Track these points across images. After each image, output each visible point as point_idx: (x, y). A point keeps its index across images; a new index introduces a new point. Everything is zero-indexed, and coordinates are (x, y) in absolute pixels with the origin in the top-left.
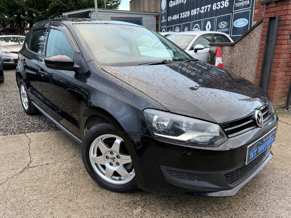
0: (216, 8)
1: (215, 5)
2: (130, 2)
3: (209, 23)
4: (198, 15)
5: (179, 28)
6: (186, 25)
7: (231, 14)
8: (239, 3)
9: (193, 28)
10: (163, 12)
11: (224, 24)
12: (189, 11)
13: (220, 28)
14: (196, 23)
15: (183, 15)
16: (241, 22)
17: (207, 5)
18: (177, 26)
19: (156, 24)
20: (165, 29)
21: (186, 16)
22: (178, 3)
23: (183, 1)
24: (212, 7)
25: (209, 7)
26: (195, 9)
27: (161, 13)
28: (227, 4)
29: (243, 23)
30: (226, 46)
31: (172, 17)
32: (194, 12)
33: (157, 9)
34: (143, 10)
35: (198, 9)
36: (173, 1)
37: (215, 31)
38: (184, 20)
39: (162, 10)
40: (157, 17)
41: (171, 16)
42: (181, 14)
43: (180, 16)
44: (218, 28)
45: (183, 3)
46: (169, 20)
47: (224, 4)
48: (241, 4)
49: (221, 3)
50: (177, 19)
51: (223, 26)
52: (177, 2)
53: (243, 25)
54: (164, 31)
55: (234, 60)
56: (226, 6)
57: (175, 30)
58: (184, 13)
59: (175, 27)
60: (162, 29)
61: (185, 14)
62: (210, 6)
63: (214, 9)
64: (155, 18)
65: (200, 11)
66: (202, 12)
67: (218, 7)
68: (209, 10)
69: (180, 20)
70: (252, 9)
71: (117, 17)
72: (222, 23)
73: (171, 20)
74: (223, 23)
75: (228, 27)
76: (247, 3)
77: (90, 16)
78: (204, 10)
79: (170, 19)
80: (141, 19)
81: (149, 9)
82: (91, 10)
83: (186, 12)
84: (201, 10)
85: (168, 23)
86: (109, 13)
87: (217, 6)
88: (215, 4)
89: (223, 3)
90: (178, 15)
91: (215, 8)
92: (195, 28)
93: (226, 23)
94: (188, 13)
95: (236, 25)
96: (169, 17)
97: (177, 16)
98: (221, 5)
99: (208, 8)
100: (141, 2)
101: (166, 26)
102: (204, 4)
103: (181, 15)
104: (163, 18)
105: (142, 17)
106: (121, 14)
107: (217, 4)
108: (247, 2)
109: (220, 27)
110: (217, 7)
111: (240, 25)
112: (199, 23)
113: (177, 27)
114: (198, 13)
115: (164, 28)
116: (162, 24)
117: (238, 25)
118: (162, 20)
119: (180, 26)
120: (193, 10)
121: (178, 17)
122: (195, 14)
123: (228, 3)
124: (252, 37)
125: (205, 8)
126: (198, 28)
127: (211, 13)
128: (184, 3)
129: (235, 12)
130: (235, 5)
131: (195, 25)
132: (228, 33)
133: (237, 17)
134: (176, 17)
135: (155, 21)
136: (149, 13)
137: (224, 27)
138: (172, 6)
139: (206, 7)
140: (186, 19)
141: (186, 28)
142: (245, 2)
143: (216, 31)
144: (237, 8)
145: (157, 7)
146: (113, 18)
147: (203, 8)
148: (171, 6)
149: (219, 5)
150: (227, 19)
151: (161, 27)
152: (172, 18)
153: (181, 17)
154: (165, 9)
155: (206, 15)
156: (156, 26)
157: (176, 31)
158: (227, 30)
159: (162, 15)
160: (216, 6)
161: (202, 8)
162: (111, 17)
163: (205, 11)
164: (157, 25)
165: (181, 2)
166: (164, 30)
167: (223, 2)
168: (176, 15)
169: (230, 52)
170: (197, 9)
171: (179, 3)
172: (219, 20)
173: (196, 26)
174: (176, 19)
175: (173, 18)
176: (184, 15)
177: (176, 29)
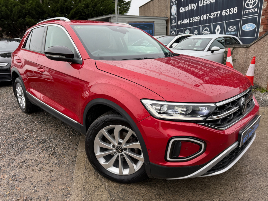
2: (140, 7)
3: (218, 27)
4: (208, 20)
5: (189, 31)
6: (196, 28)
7: (240, 19)
8: (247, 10)
9: (202, 31)
10: (172, 17)
11: (233, 28)
12: (199, 17)
13: (229, 32)
14: (206, 26)
15: (193, 20)
16: (249, 26)
17: (217, 11)
18: (187, 29)
19: (166, 27)
20: (175, 31)
21: (196, 20)
22: (188, 10)
23: (193, 8)
24: (221, 13)
25: (218, 13)
26: (205, 15)
27: (171, 17)
28: (235, 11)
29: (251, 27)
30: (241, 47)
31: (182, 21)
32: (204, 17)
33: (167, 14)
34: (153, 15)
35: (208, 15)
36: (183, 8)
37: (224, 34)
38: (194, 23)
39: (172, 15)
40: (167, 21)
41: (181, 21)
43: (190, 20)
44: (227, 31)
45: (193, 9)
46: (179, 24)
47: (233, 10)
48: (249, 11)
50: (187, 23)
51: (232, 30)
52: (188, 8)
53: (251, 29)
54: (173, 34)
55: (249, 59)
56: (235, 12)
57: (185, 33)
58: (194, 18)
59: (185, 30)
60: (172, 31)
61: (195, 19)
62: (219, 12)
64: (165, 22)
65: (210, 16)
66: (212, 17)
67: (227, 13)
68: (218, 16)
69: (190, 24)
70: (259, 16)
71: (133, 22)
72: (231, 27)
73: (181, 24)
74: (232, 27)
75: (237, 30)
77: (110, 21)
78: (214, 16)
79: (180, 23)
80: (154, 23)
81: (159, 13)
82: (112, 16)
83: (196, 17)
84: (211, 15)
85: (178, 26)
86: (126, 18)
87: (226, 12)
88: (225, 11)
89: (231, 10)
90: (188, 19)
91: (224, 14)
92: (205, 31)
93: (235, 27)
95: (245, 29)
96: (179, 21)
97: (187, 20)
98: (230, 11)
99: (217, 14)
100: (151, 7)
101: (176, 29)
102: (214, 10)
103: (192, 20)
105: (154, 22)
106: (137, 19)
107: (227, 11)
108: (255, 10)
109: (230, 30)
111: (248, 29)
112: (209, 27)
113: (187, 30)
114: (207, 18)
116: (172, 27)
117: (247, 29)
118: (172, 23)
119: (190, 29)
120: (203, 16)
121: (188, 22)
122: (205, 19)
123: (237, 10)
124: (266, 41)
125: (214, 14)
126: (207, 31)
127: (221, 18)
129: (244, 18)
130: (244, 12)
131: (205, 28)
132: (236, 35)
133: (245, 22)
134: (186, 21)
135: (165, 24)
136: (159, 18)
137: (233, 30)
138: (182, 12)
139: (216, 13)
140: (196, 23)
141: (196, 30)
142: (253, 10)
143: (226, 34)
144: (244, 15)
145: (167, 12)
146: (130, 23)
147: (213, 14)
149: (228, 12)
150: (236, 24)
151: (170, 30)
152: (182, 22)
153: (191, 22)
154: (176, 14)
155: (216, 19)
156: (166, 29)
158: (236, 33)
159: (172, 19)
160: (225, 13)
161: (211, 14)
162: (128, 22)
163: (215, 16)
164: (167, 28)
165: (191, 9)
166: (173, 32)
167: (232, 9)
168: (186, 20)
169: (246, 53)
171: (189, 9)
172: (229, 25)
173: (206, 29)
174: (186, 23)
175: (184, 22)
176: (194, 19)
177: (186, 31)
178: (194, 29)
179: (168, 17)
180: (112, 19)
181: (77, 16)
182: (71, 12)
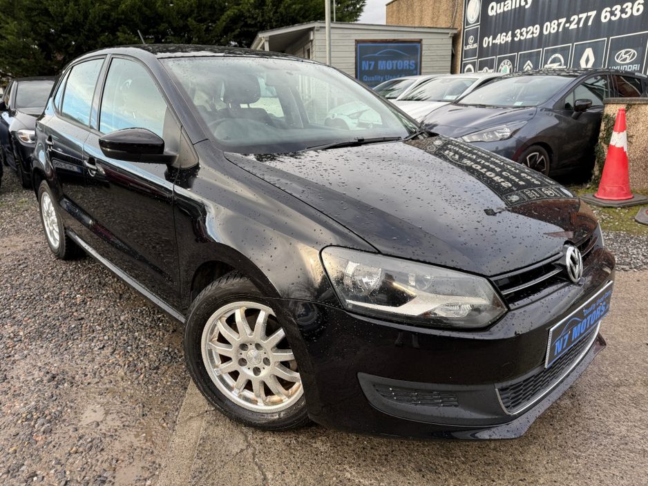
0: (610, 19)
1: (606, 11)
2: (387, 5)
3: (589, 52)
4: (560, 35)
5: (510, 62)
6: (529, 57)
9: (545, 63)
10: (468, 28)
11: (630, 55)
12: (538, 26)
13: (618, 64)
14: (555, 51)
15: (521, 34)
17: (587, 12)
18: (505, 58)
19: (450, 54)
20: (474, 64)
21: (529, 36)
22: (509, 8)
23: (523, 4)
24: (598, 16)
25: (591, 16)
26: (556, 22)
27: (464, 29)
28: (638, 10)
31: (494, 39)
32: (551, 27)
33: (455, 20)
34: (420, 22)
35: (563, 20)
36: (497, 4)
38: (524, 44)
39: (468, 24)
40: (455, 39)
41: (491, 37)
42: (518, 31)
43: (514, 35)
44: (612, 63)
45: (524, 6)
46: (485, 46)
47: (632, 8)
49: (624, 6)
50: (507, 42)
51: (625, 60)
52: (509, 5)
54: (469, 70)
56: (635, 14)
57: (500, 67)
58: (524, 29)
59: (500, 60)
60: (465, 65)
61: (527, 33)
62: (593, 13)
63: (603, 20)
64: (450, 41)
65: (567, 25)
66: (573, 26)
67: (615, 15)
68: (590, 23)
69: (514, 46)
71: (368, 40)
72: (623, 51)
73: (490, 45)
74: (626, 53)
75: (639, 60)
77: (312, 38)
78: (578, 23)
79: (489, 42)
80: (420, 43)
81: (435, 20)
82: (316, 25)
83: (531, 28)
84: (571, 23)
85: (482, 52)
86: (352, 31)
87: (612, 13)
88: (608, 9)
89: (627, 7)
90: (510, 33)
91: (606, 17)
92: (551, 63)
93: (633, 51)
94: (536, 30)
96: (486, 38)
97: (506, 36)
98: (623, 11)
99: (588, 18)
100: (416, 4)
101: (478, 59)
102: (579, 9)
103: (518, 35)
104: (471, 41)
105: (421, 40)
106: (378, 32)
107: (614, 9)
109: (618, 61)
110: (611, 15)
112: (564, 51)
113: (506, 61)
114: (560, 30)
115: (472, 63)
116: (466, 54)
118: (467, 44)
119: (512, 59)
120: (548, 23)
121: (509, 39)
122: (553, 32)
123: (641, 8)
125: (580, 20)
126: (559, 63)
127: (597, 29)
128: (527, 7)
131: (553, 57)
134: (503, 39)
135: (450, 47)
136: (434, 30)
137: (628, 61)
138: (495, 14)
139: (584, 16)
140: (531, 43)
141: (529, 62)
145: (455, 17)
147: (575, 18)
148: (491, 13)
149: (618, 13)
150: (639, 44)
151: (462, 61)
152: (494, 42)
153: (516, 39)
154: (477, 21)
155: (583, 33)
156: (450, 58)
157: (503, 69)
158: (636, 67)
159: (468, 34)
160: (608, 14)
161: (572, 19)
162: (356, 40)
163: (581, 25)
164: (454, 56)
165: (518, 6)
166: (470, 66)
167: (629, 4)
168: (504, 34)
170: (560, 21)
171: (513, 7)
172: (617, 47)
173: (555, 58)
174: (503, 42)
175: (497, 41)
176: (524, 33)
177: (502, 64)
178: (524, 58)
179: (456, 29)
180: (316, 32)
181: (237, 29)
182: (224, 17)
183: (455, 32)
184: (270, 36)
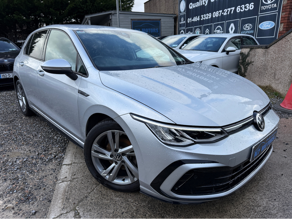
0: (240, 11)
1: (239, 8)
2: (145, 3)
3: (232, 25)
4: (220, 18)
5: (199, 29)
6: (207, 27)
7: (257, 16)
8: (265, 6)
10: (181, 14)
11: (249, 26)
12: (210, 14)
13: (244, 30)
14: (218, 25)
15: (204, 17)
16: (267, 24)
17: (231, 8)
18: (197, 28)
19: (174, 25)
20: (184, 30)
21: (207, 18)
22: (198, 6)
23: (204, 4)
24: (235, 9)
26: (218, 12)
27: (179, 14)
28: (252, 7)
29: (270, 25)
30: (260, 48)
31: (192, 19)
32: (216, 14)
33: (175, 11)
34: (160, 11)
35: (221, 11)
36: (193, 4)
37: (239, 33)
38: (205, 21)
39: (181, 12)
40: (175, 19)
41: (191, 18)
42: (202, 16)
43: (201, 18)
44: (242, 30)
45: (205, 5)
46: (188, 22)
47: (249, 6)
48: (267, 7)
49: (246, 6)
52: (198, 4)
53: (269, 27)
55: (268, 62)
56: (251, 9)
57: (195, 32)
58: (205, 15)
59: (195, 28)
61: (206, 16)
62: (233, 8)
63: (238, 11)
64: (173, 20)
65: (223, 13)
66: (225, 14)
67: (242, 9)
68: (232, 13)
69: (201, 22)
70: (279, 12)
71: (137, 19)
72: (247, 25)
74: (248, 26)
75: (253, 29)
76: (274, 6)
77: (111, 18)
78: (227, 12)
79: (190, 21)
80: (160, 21)
81: (166, 10)
82: (113, 12)
83: (207, 14)
85: (187, 25)
86: (129, 15)
87: (241, 8)
90: (199, 16)
92: (217, 30)
93: (250, 25)
94: (209, 15)
95: (262, 28)
96: (189, 19)
97: (197, 18)
98: (245, 7)
99: (231, 10)
100: (157, 3)
101: (186, 28)
102: (227, 7)
103: (202, 17)
104: (182, 20)
105: (161, 19)
106: (141, 16)
109: (245, 29)
110: (241, 9)
111: (266, 28)
112: (222, 25)
113: (198, 29)
114: (220, 15)
115: (183, 30)
116: (181, 26)
117: (264, 28)
118: (181, 21)
119: (200, 28)
120: (215, 12)
121: (199, 19)
122: (217, 16)
124: (289, 40)
125: (228, 11)
126: (220, 30)
127: (235, 15)
128: (206, 5)
129: (261, 15)
130: (261, 8)
131: (217, 27)
133: (263, 19)
134: (196, 19)
135: (173, 22)
137: (249, 29)
138: (192, 8)
139: (229, 9)
140: (208, 21)
141: (207, 29)
142: (272, 6)
144: (262, 11)
145: (175, 9)
146: (133, 20)
147: (226, 10)
148: (190, 8)
150: (252, 21)
151: (179, 29)
152: (192, 20)
153: (202, 19)
154: (185, 11)
155: (229, 17)
156: (173, 27)
157: (196, 32)
158: (252, 32)
159: (181, 17)
161: (224, 11)
162: (131, 19)
163: (228, 13)
164: (175, 27)
165: (202, 5)
168: (196, 17)
169: (264, 54)
170: (220, 11)
171: (200, 5)
172: (244, 22)
173: (218, 28)
174: (196, 21)
175: (194, 20)
176: (205, 17)
177: (196, 30)
178: (205, 28)
179: (176, 14)
180: (112, 16)
181: (75, 13)
182: (67, 8)
183: (175, 16)
184: (91, 17)
